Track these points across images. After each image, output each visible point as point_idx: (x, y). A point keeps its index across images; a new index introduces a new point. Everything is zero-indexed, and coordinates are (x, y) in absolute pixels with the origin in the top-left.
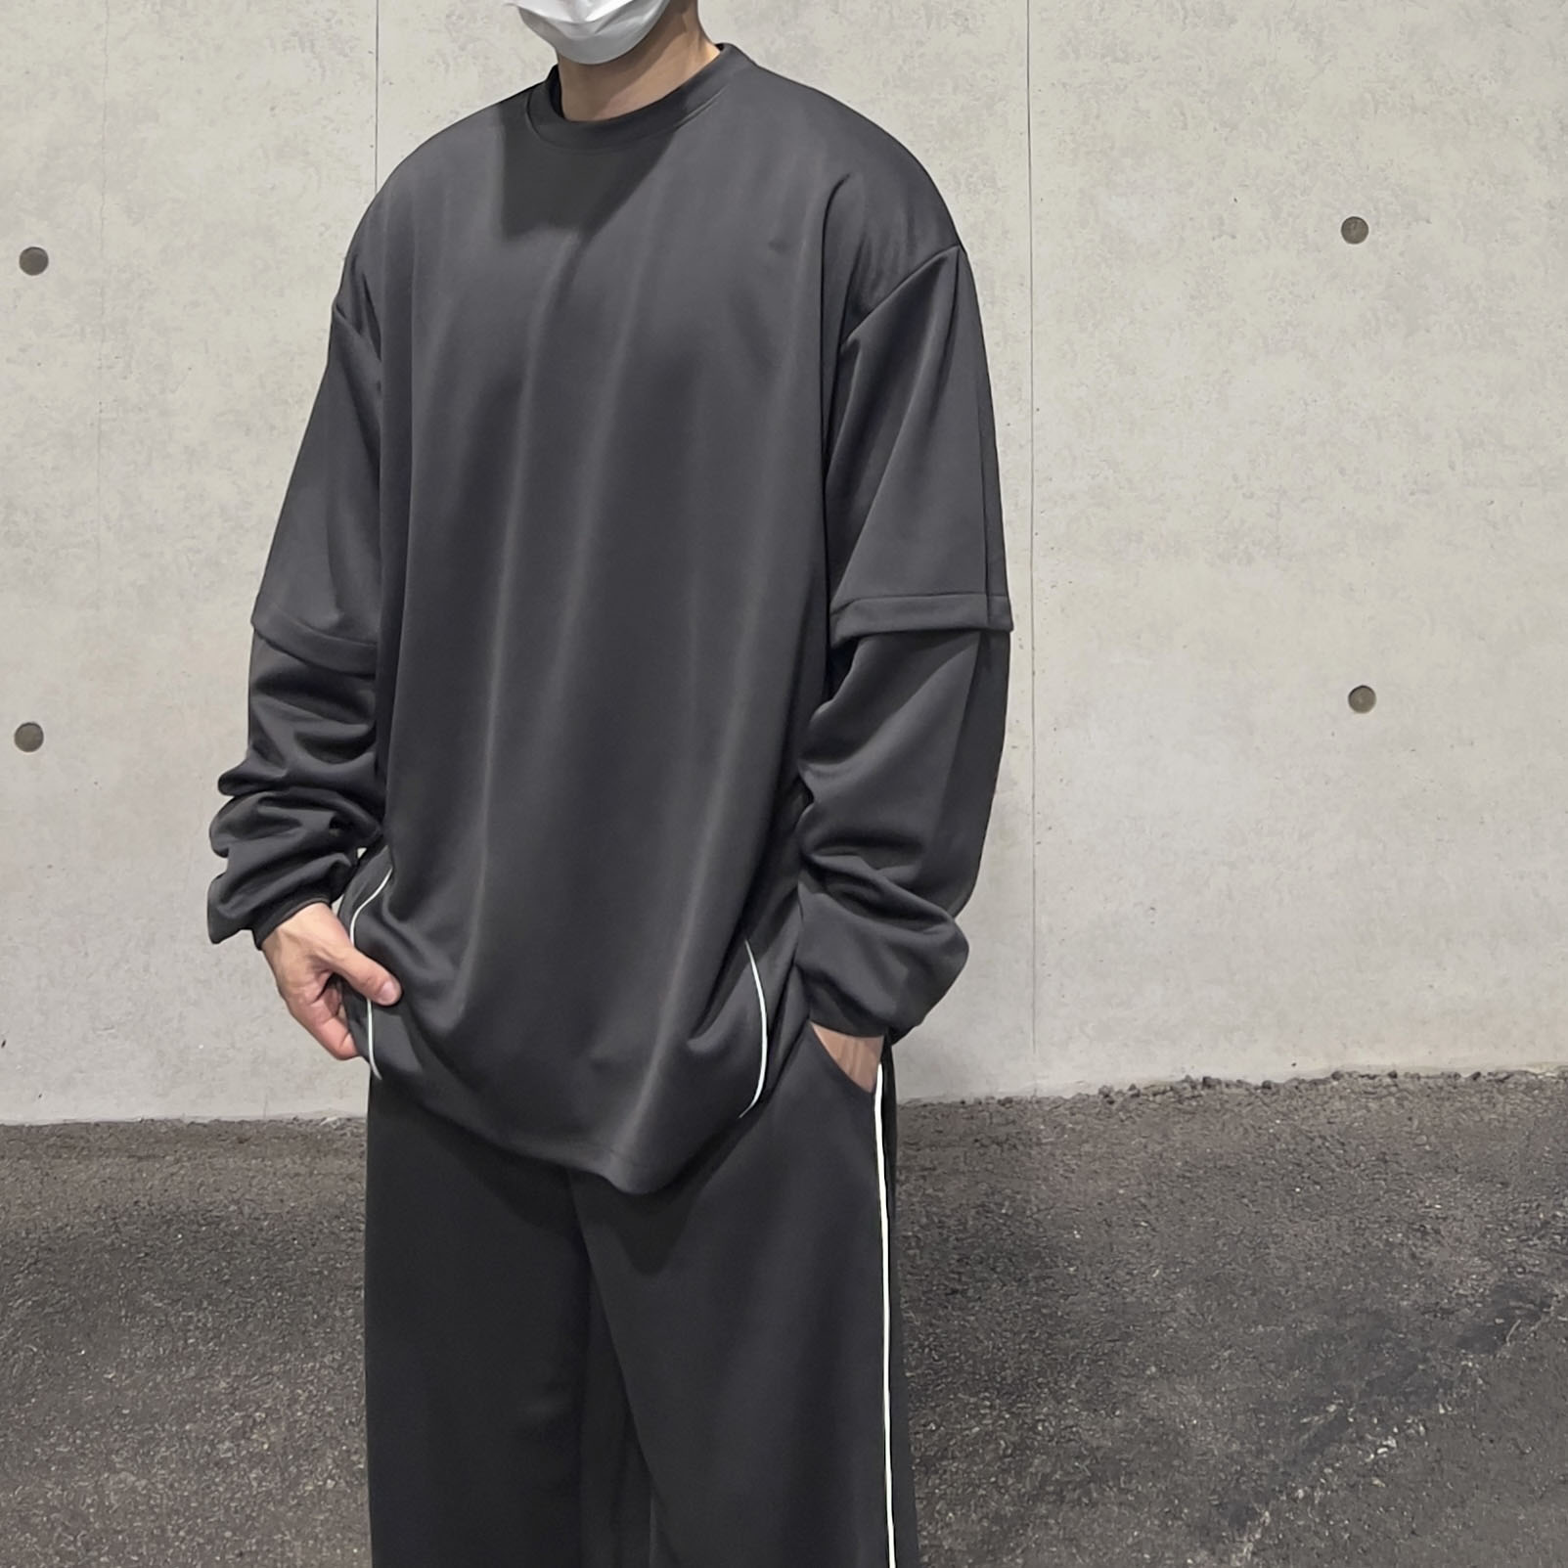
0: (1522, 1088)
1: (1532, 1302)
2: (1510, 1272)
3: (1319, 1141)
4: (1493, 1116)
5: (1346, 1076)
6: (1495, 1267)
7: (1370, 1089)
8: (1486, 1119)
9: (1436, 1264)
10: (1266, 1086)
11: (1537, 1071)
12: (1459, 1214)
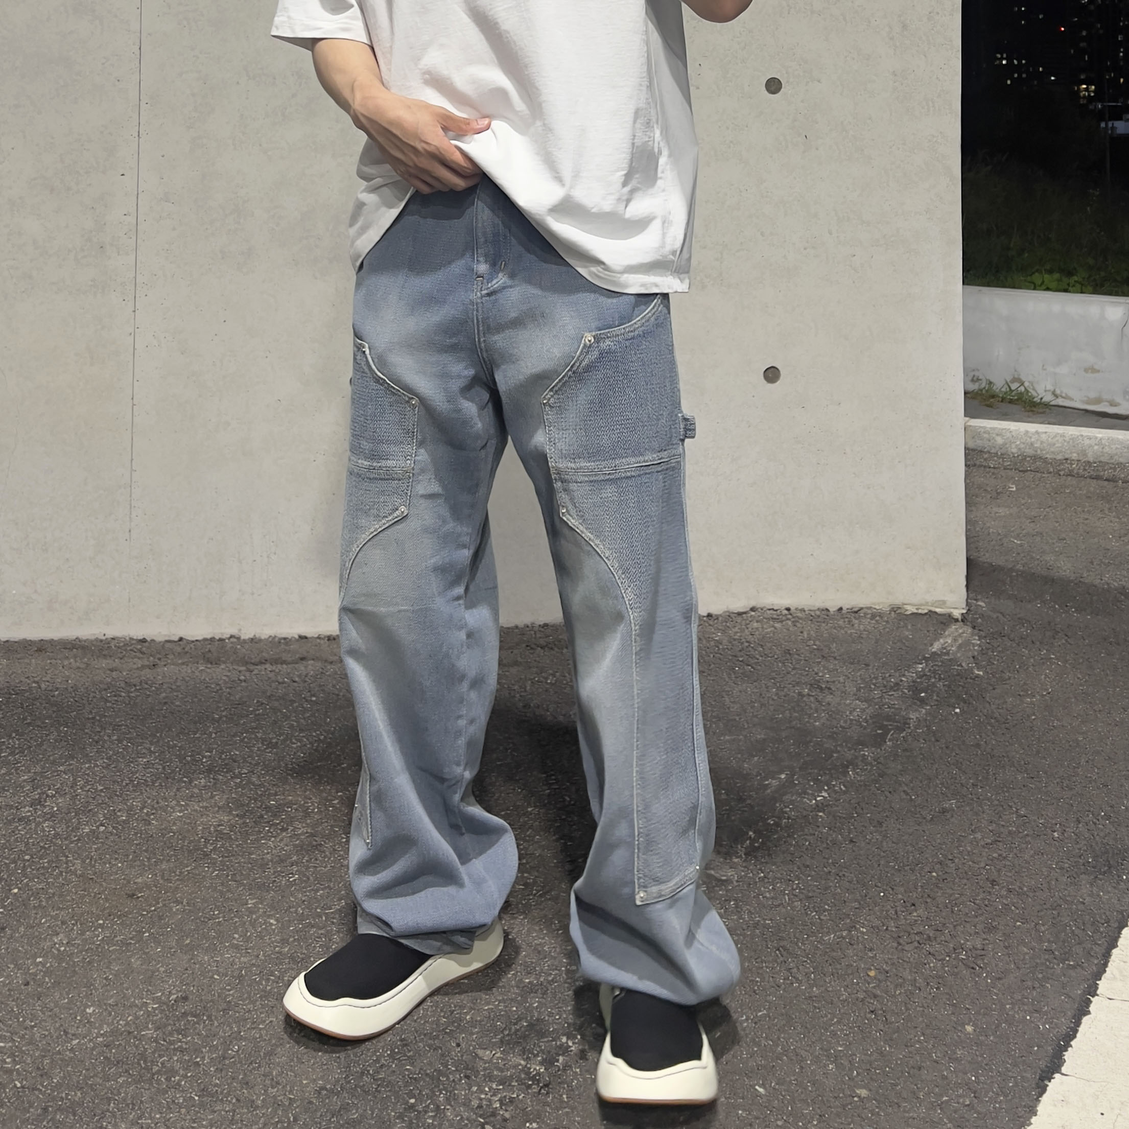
0: (869, 616)
1: (897, 722)
2: (880, 708)
3: (747, 644)
4: (853, 631)
5: (760, 610)
6: (870, 705)
7: (775, 616)
8: (849, 632)
9: (832, 705)
10: (709, 615)
11: (878, 608)
12: (841, 679)
